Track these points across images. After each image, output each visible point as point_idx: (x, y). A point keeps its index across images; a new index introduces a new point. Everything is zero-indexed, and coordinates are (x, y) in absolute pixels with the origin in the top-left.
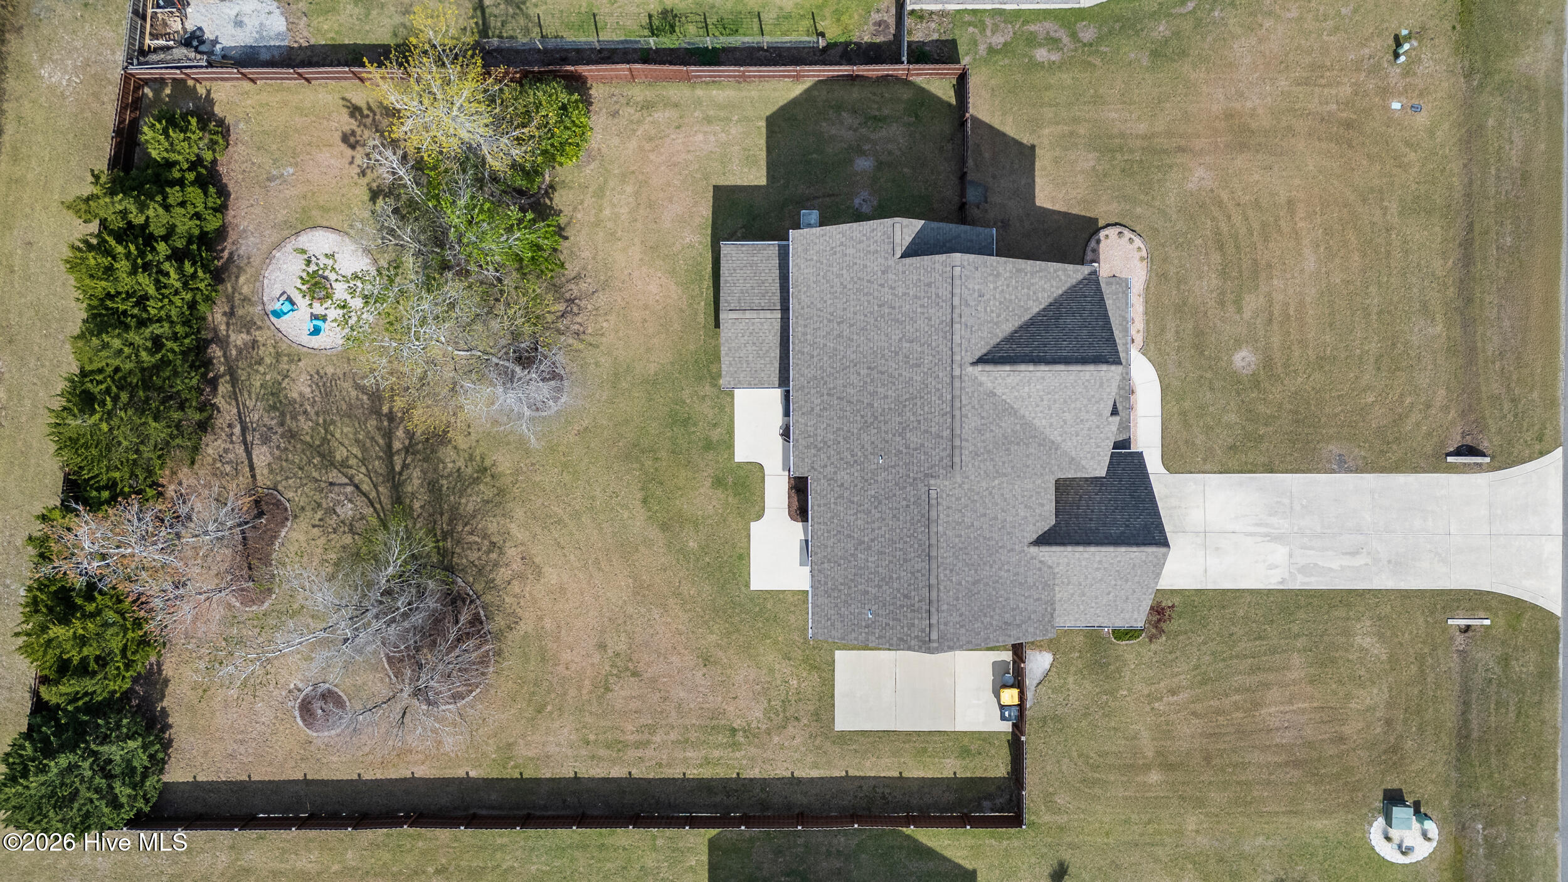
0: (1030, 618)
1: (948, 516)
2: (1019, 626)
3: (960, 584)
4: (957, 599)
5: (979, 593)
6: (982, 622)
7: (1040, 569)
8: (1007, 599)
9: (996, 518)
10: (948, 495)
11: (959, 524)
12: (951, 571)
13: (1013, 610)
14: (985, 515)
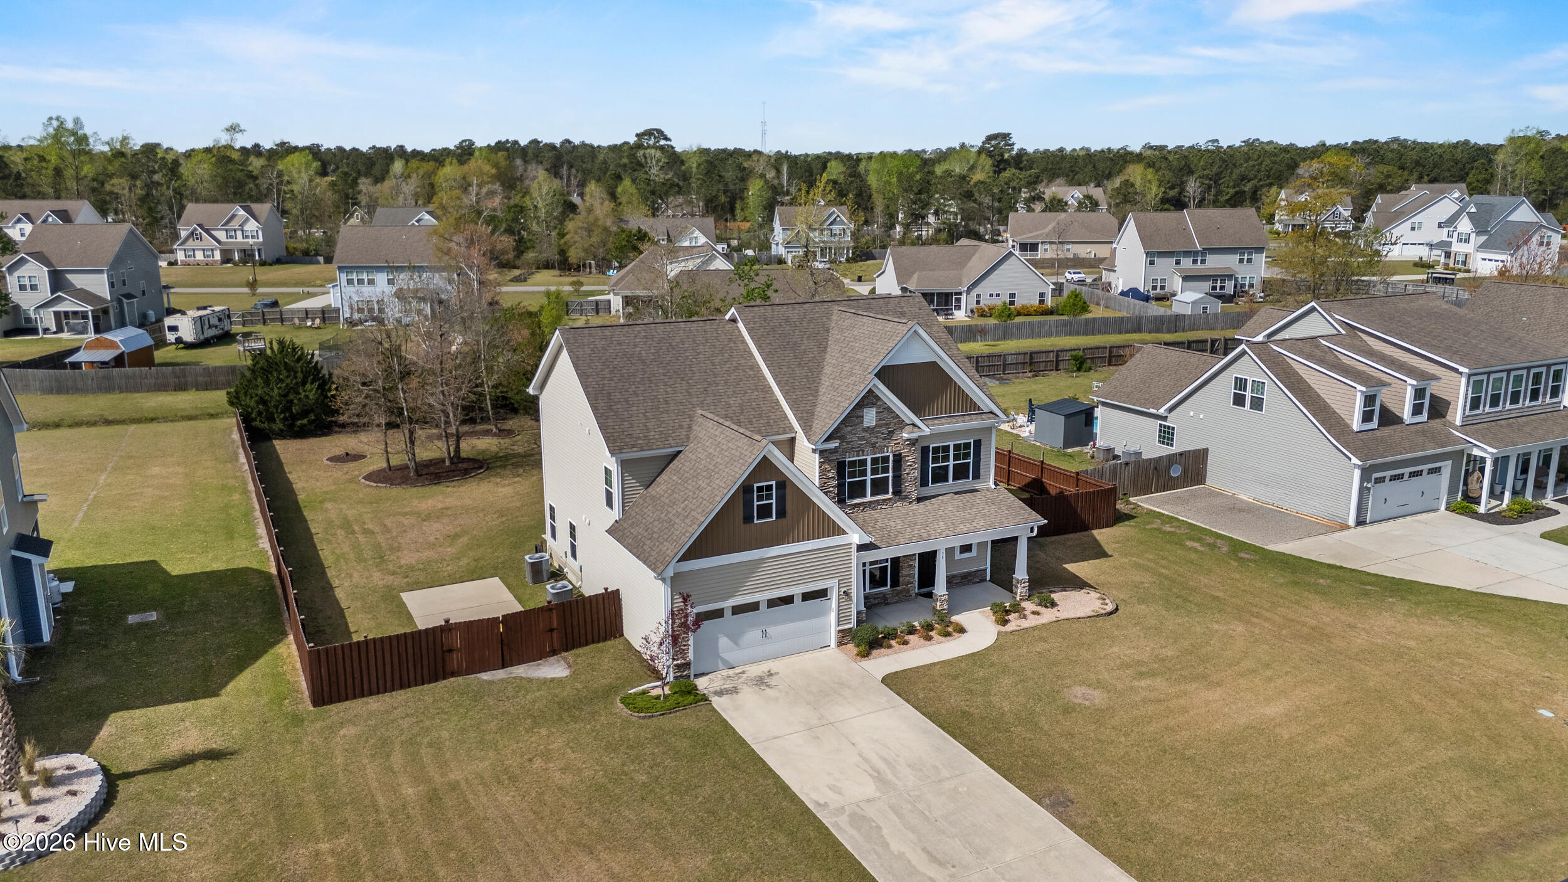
0: (623, 420)
1: (698, 331)
2: (610, 408)
3: (635, 346)
4: (620, 344)
5: (633, 364)
6: (603, 370)
7: (681, 427)
8: (635, 393)
9: (715, 376)
10: (716, 330)
11: (694, 341)
12: (645, 337)
13: (627, 401)
14: (713, 364)
